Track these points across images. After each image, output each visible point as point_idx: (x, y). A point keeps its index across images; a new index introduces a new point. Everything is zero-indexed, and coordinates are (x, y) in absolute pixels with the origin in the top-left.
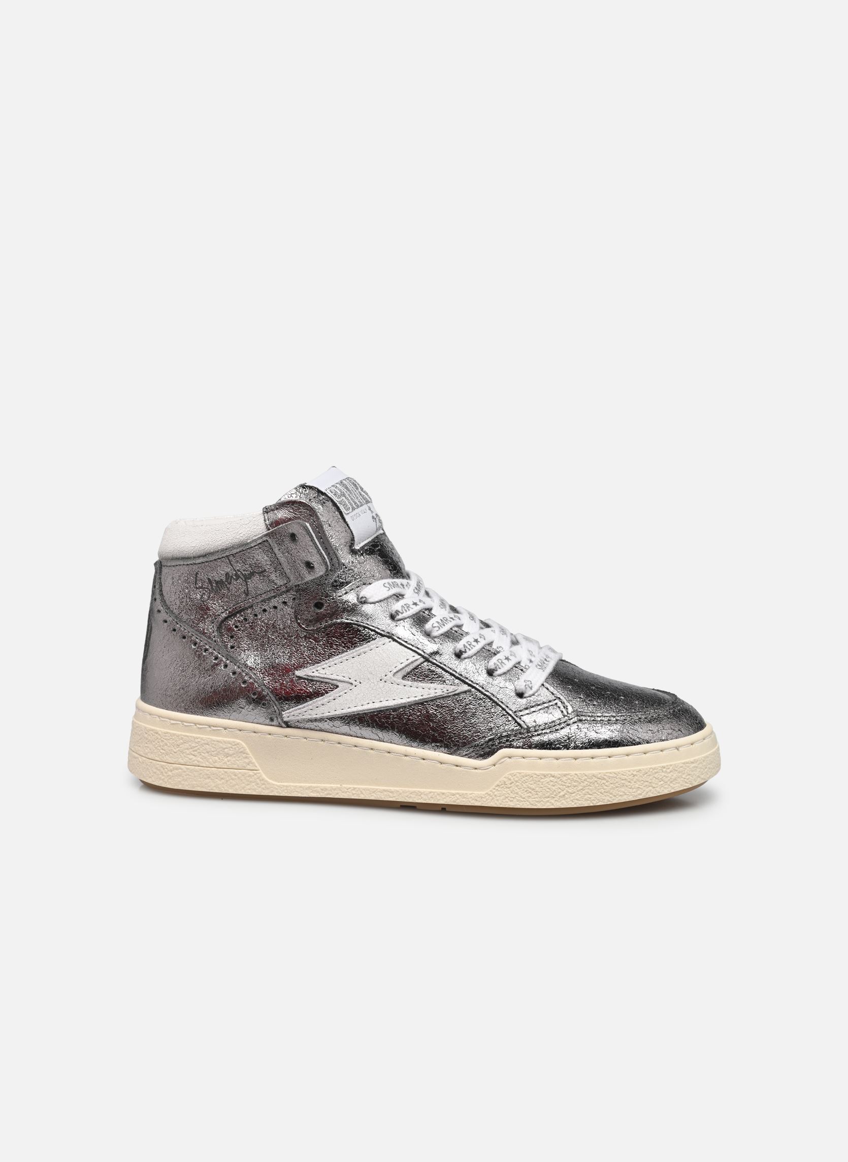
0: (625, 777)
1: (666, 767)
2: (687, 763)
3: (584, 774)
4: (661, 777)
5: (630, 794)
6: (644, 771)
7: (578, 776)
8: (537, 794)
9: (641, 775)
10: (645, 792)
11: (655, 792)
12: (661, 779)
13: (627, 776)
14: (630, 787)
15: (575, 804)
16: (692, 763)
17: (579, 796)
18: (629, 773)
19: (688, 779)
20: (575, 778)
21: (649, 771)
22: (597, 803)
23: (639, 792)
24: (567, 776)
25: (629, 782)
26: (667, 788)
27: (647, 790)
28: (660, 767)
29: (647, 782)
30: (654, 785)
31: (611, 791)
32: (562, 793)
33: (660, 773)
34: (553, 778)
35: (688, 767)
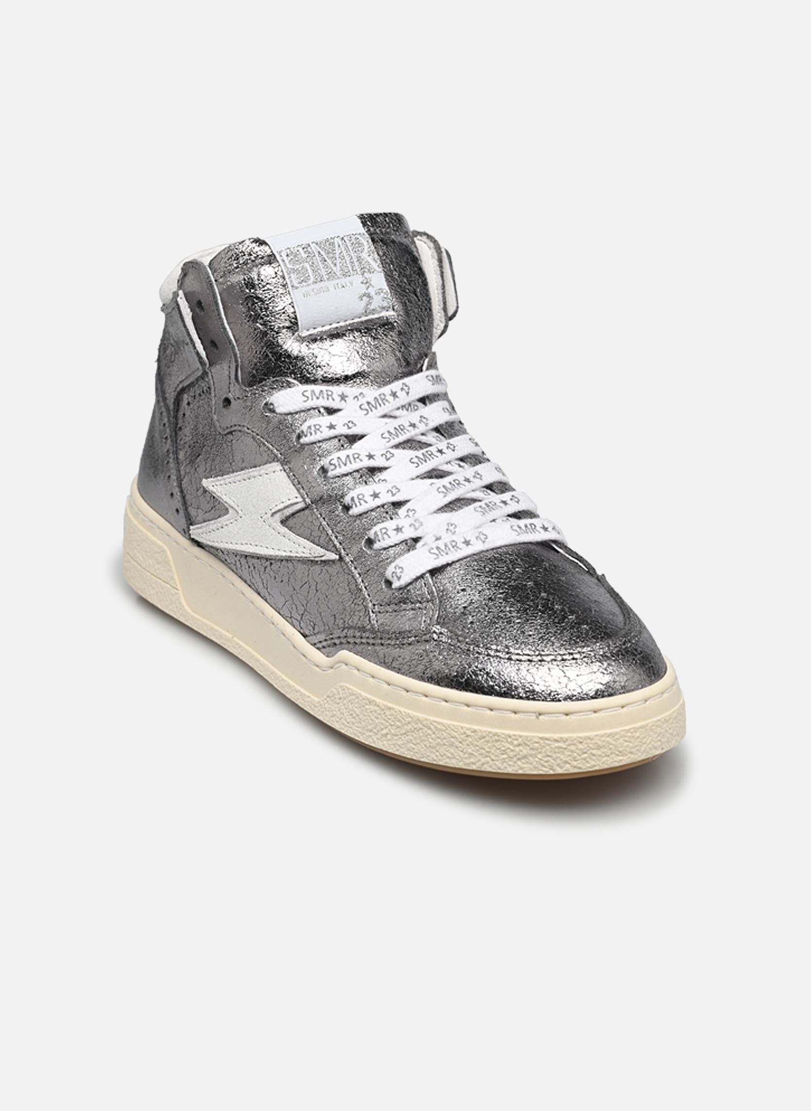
0: (456, 734)
1: (514, 737)
2: (547, 739)
3: (408, 714)
4: (503, 748)
5: (460, 759)
6: (480, 734)
7: (402, 714)
8: (360, 723)
9: (476, 737)
10: (480, 763)
11: (494, 767)
12: (504, 751)
13: (459, 735)
14: (461, 749)
15: (397, 750)
16: (556, 741)
17: (402, 742)
18: (461, 730)
19: (546, 762)
20: (398, 717)
21: (488, 735)
22: (420, 758)
23: (472, 760)
24: (392, 711)
25: (461, 742)
26: (513, 766)
27: (483, 760)
28: (503, 734)
29: (484, 749)
30: (493, 757)
31: (438, 748)
32: (384, 732)
33: (503, 743)
34: (378, 708)
35: (549, 745)
